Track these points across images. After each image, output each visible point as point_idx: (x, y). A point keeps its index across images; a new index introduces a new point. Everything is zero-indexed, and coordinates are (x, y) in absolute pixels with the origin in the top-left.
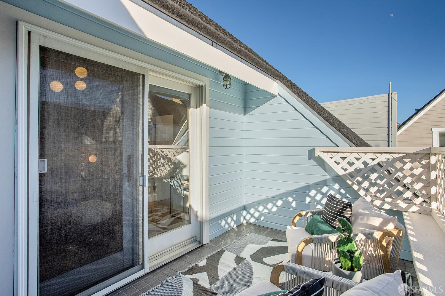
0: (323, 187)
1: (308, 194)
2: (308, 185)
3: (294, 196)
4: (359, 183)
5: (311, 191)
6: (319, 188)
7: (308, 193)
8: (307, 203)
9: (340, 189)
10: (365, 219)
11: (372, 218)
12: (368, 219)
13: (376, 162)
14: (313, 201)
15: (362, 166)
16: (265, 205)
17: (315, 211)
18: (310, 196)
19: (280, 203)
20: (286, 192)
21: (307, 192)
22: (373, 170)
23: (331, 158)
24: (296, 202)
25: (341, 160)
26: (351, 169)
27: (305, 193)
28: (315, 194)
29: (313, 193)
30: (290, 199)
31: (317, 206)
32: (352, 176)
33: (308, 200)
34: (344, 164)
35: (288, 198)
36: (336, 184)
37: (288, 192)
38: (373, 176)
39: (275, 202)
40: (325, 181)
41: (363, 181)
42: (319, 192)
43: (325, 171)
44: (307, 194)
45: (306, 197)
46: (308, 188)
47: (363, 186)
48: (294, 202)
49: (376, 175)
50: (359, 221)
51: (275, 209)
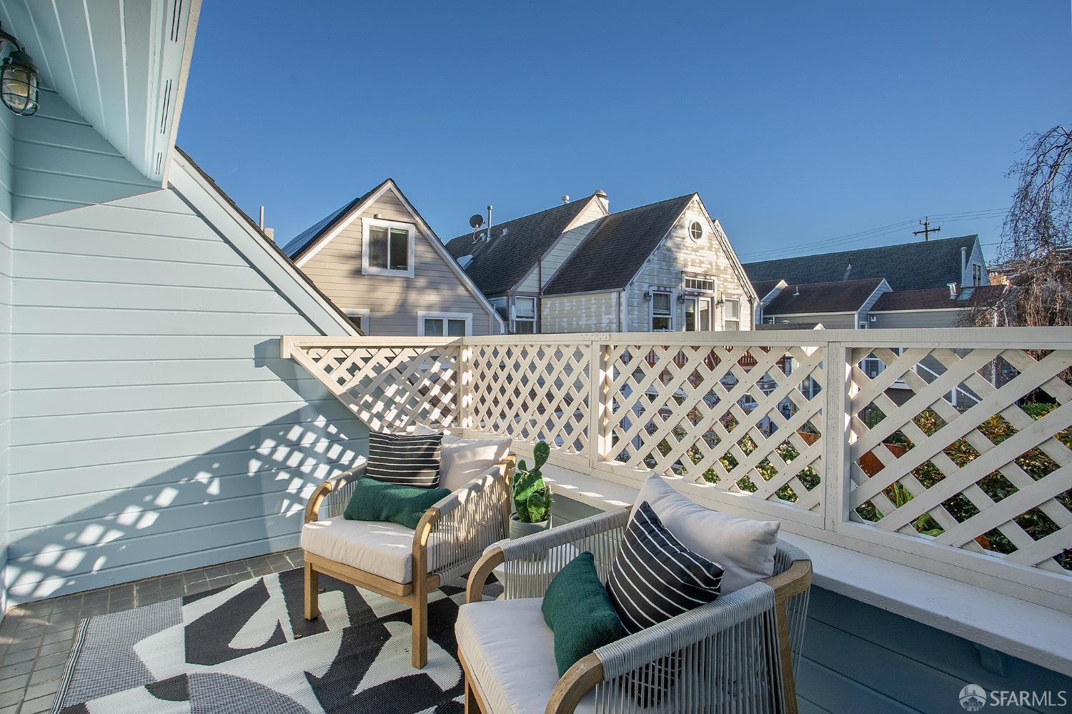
0: (291, 429)
1: (254, 451)
2: (255, 431)
3: (216, 466)
4: (368, 406)
5: (264, 441)
6: (281, 433)
7: (255, 449)
8: (251, 474)
9: (327, 426)
10: (469, 454)
11: (480, 450)
12: (474, 454)
13: (395, 363)
14: (267, 466)
15: (372, 375)
16: (107, 518)
17: (351, 474)
18: (258, 457)
19: (167, 497)
20: (193, 461)
21: (252, 447)
22: (390, 379)
23: (317, 360)
24: (220, 480)
25: (335, 364)
26: (353, 382)
27: (249, 451)
28: (272, 448)
29: (266, 447)
30: (203, 477)
31: (277, 474)
32: (354, 394)
33: (254, 465)
34: (341, 371)
35: (195, 475)
36: (319, 415)
37: (197, 459)
38: (390, 391)
39: (148, 498)
40: (298, 412)
41: (375, 402)
42: (282, 441)
43: (298, 392)
44: (251, 452)
45: (249, 461)
46: (256, 437)
47: (374, 411)
48: (216, 484)
49: (394, 388)
50: (458, 461)
51: (150, 519)
